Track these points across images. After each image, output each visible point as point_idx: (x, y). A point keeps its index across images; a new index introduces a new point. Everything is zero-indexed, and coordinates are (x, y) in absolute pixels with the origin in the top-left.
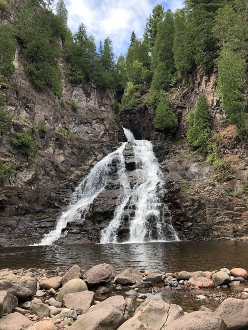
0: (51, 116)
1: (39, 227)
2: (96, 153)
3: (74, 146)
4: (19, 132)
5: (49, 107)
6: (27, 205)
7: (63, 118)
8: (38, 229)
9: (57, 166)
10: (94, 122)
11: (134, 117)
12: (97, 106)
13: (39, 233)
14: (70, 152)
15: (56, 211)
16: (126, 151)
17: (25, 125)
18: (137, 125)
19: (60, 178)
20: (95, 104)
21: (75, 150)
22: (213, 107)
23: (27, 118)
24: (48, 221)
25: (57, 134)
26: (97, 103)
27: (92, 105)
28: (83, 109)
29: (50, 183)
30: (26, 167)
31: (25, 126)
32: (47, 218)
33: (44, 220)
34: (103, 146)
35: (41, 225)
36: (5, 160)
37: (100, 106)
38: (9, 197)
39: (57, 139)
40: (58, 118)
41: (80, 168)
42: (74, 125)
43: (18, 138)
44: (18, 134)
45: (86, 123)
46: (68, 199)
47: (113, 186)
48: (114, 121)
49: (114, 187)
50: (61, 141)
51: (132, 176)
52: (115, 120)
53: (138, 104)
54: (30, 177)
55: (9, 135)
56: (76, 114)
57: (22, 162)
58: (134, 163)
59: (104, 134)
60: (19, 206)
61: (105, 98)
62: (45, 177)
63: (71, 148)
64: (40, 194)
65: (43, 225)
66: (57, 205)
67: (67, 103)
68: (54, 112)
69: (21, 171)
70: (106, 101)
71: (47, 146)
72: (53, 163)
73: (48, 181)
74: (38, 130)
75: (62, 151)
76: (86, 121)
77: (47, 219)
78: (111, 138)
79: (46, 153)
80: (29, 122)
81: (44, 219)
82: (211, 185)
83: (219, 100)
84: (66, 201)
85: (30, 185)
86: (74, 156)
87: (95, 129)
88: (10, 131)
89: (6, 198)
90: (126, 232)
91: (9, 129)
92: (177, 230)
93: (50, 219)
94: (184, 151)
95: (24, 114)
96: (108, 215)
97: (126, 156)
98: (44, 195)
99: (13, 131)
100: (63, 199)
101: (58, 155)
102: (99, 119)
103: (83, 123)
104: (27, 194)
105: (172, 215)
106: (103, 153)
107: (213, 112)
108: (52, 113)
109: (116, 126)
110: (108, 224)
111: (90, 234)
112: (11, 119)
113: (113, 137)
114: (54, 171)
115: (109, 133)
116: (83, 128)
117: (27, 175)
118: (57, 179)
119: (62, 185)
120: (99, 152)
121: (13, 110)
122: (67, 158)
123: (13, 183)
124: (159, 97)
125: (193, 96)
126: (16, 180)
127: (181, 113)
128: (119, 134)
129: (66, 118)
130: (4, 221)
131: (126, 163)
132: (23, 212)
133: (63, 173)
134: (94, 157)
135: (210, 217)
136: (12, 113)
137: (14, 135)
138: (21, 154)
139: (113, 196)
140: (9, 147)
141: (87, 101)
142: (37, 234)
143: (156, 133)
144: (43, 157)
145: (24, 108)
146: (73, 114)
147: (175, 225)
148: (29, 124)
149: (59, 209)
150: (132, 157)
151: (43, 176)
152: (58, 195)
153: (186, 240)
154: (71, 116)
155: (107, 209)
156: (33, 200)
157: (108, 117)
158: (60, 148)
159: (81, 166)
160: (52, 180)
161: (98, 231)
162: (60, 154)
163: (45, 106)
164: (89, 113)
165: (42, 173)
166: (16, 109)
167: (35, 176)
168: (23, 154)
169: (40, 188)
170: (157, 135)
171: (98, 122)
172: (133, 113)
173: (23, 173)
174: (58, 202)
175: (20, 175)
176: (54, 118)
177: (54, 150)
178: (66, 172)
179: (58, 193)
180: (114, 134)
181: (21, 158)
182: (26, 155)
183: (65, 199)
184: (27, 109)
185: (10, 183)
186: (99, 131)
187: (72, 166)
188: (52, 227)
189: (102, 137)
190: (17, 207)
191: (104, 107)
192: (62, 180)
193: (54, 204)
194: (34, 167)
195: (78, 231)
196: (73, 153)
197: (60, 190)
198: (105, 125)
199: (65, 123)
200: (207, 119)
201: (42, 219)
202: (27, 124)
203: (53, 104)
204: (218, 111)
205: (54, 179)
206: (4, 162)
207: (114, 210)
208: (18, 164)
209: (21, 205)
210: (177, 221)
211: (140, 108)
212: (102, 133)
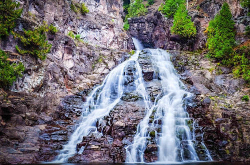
0: (60, 16)
1: (50, 141)
2: (106, 61)
3: (82, 52)
4: (27, 31)
5: (59, 6)
6: (36, 114)
7: (72, 20)
8: (49, 143)
9: (66, 73)
10: (103, 27)
11: (142, 26)
12: (106, 12)
13: (51, 148)
14: (78, 58)
15: (67, 122)
16: (141, 60)
17: (34, 23)
18: (145, 34)
19: (69, 86)
20: (104, 9)
21: (83, 57)
22: (236, 17)
23: (36, 16)
24: (60, 134)
25: (67, 37)
26: (106, 8)
27: (101, 10)
28: (92, 13)
29: (59, 91)
30: (34, 70)
31: (35, 25)
32: (58, 130)
33: (55, 133)
34: (113, 54)
35: (52, 139)
36: (12, 60)
37: (109, 12)
38: (15, 104)
39: (66, 43)
40: (67, 20)
41: (88, 76)
42: (82, 30)
43: (26, 36)
44: (26, 32)
45: (94, 29)
46: (79, 110)
47: (131, 98)
48: (123, 29)
49: (133, 99)
50: (71, 45)
51: (150, 87)
52: (124, 27)
53: (147, 13)
54: (39, 81)
55: (16, 32)
56: (85, 19)
57: (31, 65)
58: (153, 72)
59: (113, 41)
60: (26, 115)
61: (114, 4)
62: (53, 84)
63: (80, 54)
64: (49, 103)
65: (54, 138)
66: (67, 116)
67: (76, 5)
68: (64, 13)
69: (29, 75)
70: (115, 8)
71: (55, 49)
72: (62, 68)
73: (56, 88)
74: (47, 30)
75: (70, 56)
76: (95, 27)
77: (59, 132)
78: (120, 46)
79: (55, 57)
80: (39, 20)
81: (55, 131)
82: (244, 99)
83: (244, 10)
84: (77, 112)
85: (38, 92)
86: (82, 64)
87: (103, 36)
88: (18, 28)
89: (13, 105)
90: (155, 150)
91: (17, 26)
92: (210, 149)
93: (62, 132)
94: (205, 62)
95: (33, 11)
96: (130, 130)
97: (142, 64)
98: (53, 103)
99: (21, 28)
100: (74, 110)
101: (66, 60)
102: (109, 25)
103: (91, 28)
104: (36, 102)
105: (203, 131)
106: (115, 61)
107: (236, 22)
108: (62, 14)
109: (126, 34)
110: (132, 141)
111: (112, 151)
112: (20, 14)
113: (123, 45)
114: (62, 78)
115: (118, 41)
116: (92, 34)
117: (36, 80)
118: (65, 87)
119: (70, 94)
120: (110, 60)
121: (21, 5)
122: (75, 64)
123: (19, 88)
124: (176, 4)
125: (212, 6)
126: (24, 85)
127: (198, 23)
128: (128, 43)
129: (75, 21)
130: (10, 132)
131: (143, 72)
132: (31, 122)
133: (72, 81)
134: (103, 66)
135: (247, 134)
136: (20, 8)
137: (22, 33)
138: (30, 56)
139: (132, 108)
140: (16, 46)
141: (97, 6)
142: (48, 149)
143: (171, 42)
144: (51, 61)
145: (33, 4)
146: (81, 17)
147: (207, 143)
148: (38, 22)
149: (70, 121)
150: (149, 66)
151: (51, 82)
152: (68, 105)
153: (221, 160)
154: (80, 20)
155: (129, 123)
156: (42, 109)
157: (117, 24)
158: (69, 53)
159: (90, 74)
160: (60, 88)
161: (121, 148)
162: (69, 59)
163: (55, 6)
164: (98, 18)
165: (51, 79)
166: (25, 4)
167: (44, 82)
168: (31, 56)
169: (49, 95)
170: (173, 44)
171: (107, 29)
172: (141, 23)
173: (31, 77)
174: (68, 112)
175: (27, 79)
176: (64, 20)
177: (63, 54)
178: (75, 80)
179: (67, 103)
180: (123, 42)
181: (29, 60)
182: (35, 57)
183: (77, 110)
184: (36, 6)
185: (16, 87)
186: (108, 38)
187: (81, 73)
188: (64, 141)
189: (111, 44)
190: (24, 116)
191: (114, 13)
192: (71, 89)
193: (64, 115)
194: (42, 71)
195: (97, 147)
196: (82, 60)
197: (70, 99)
198: (114, 32)
199: (74, 27)
200: (230, 29)
201: (53, 131)
202: (36, 22)
203: (63, 4)
204: (241, 21)
205: (62, 87)
206: (11, 63)
207: (137, 125)
208: (26, 66)
209: (28, 114)
210: (208, 138)
211: (149, 18)
212: (111, 40)
